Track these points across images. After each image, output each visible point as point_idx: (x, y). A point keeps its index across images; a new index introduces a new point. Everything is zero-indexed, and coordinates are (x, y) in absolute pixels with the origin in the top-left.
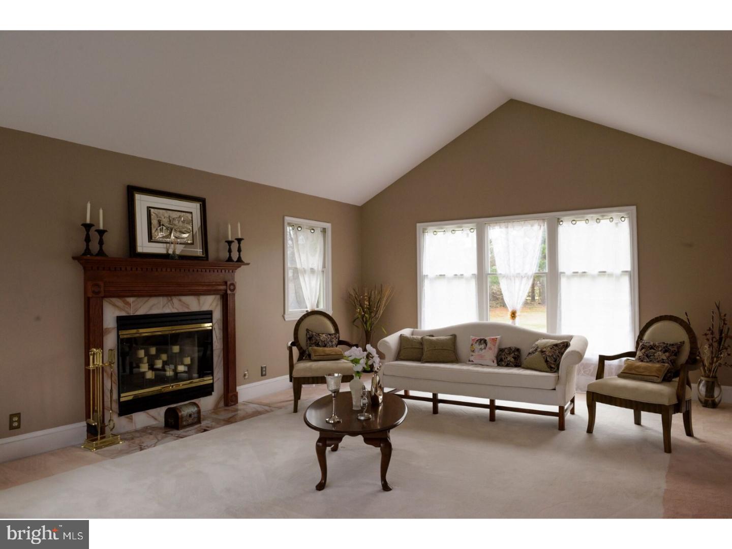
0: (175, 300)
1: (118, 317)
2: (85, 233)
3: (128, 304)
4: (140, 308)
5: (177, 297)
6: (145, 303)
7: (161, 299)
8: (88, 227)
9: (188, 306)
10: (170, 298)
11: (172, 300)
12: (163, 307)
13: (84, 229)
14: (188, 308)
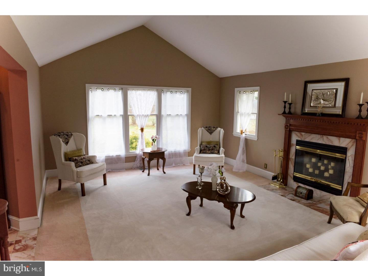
0: (325, 137)
1: (297, 140)
2: (284, 105)
3: (301, 135)
4: (307, 138)
5: (326, 136)
6: (309, 136)
7: (317, 135)
8: (285, 102)
9: (332, 142)
10: (322, 136)
11: (323, 137)
12: (318, 139)
13: (283, 103)
14: (332, 143)
